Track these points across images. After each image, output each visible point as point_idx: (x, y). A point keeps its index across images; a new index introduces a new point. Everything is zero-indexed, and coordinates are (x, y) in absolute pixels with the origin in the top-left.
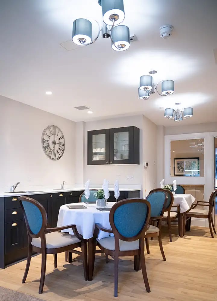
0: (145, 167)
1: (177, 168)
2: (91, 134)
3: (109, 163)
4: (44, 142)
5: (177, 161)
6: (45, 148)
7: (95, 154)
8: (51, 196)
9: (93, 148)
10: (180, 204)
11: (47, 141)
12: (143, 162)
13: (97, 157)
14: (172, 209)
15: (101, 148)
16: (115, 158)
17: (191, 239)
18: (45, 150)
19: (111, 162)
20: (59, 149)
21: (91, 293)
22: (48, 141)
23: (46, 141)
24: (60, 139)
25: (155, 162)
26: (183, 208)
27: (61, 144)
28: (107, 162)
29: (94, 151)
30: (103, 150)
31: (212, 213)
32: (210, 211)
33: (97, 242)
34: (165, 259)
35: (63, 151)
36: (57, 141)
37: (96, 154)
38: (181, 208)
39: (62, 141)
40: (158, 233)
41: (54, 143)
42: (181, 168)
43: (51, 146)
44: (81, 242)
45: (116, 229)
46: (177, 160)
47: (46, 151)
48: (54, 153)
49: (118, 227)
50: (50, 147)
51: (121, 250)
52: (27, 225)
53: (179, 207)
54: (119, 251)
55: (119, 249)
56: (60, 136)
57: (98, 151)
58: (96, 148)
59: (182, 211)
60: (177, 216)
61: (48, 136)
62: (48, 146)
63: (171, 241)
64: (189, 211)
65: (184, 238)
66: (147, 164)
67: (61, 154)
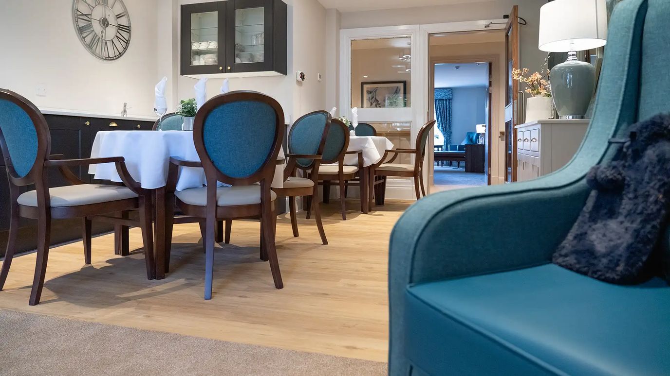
0: (298, 81)
1: (367, 99)
2: (187, 12)
3: (225, 71)
4: (79, 17)
5: (367, 88)
6: (81, 30)
7: (197, 54)
8: (88, 123)
9: (192, 41)
10: (363, 150)
11: (86, 15)
12: (294, 70)
13: (201, 59)
14: (347, 158)
15: (208, 40)
16: (238, 61)
17: (383, 215)
18: (82, 34)
19: (229, 68)
20: (117, 37)
21: (155, 297)
22: (89, 16)
23: (83, 15)
24: (119, 17)
25: (320, 77)
26: (369, 157)
27: (120, 27)
28: (221, 68)
29: (195, 46)
30: (213, 45)
31: (421, 167)
32: (419, 162)
33: (177, 197)
34: (325, 242)
35: (127, 42)
36: (112, 20)
37: (199, 53)
38: (365, 159)
39: (123, 21)
40: (312, 188)
41: (105, 23)
42: (374, 99)
43: (97, 27)
44: (139, 196)
45: (210, 159)
46: (368, 86)
47: (84, 38)
48: (104, 44)
49: (213, 156)
50: (93, 31)
51: (220, 203)
52: (5, 159)
53: (360, 155)
54: (217, 206)
55: (217, 202)
56: (118, 9)
57: (203, 46)
58: (200, 41)
59: (367, 163)
60: (357, 173)
61: (89, 5)
62: (90, 26)
63: (344, 219)
64: (380, 164)
65: (371, 214)
66: (302, 76)
67: (121, 49)
